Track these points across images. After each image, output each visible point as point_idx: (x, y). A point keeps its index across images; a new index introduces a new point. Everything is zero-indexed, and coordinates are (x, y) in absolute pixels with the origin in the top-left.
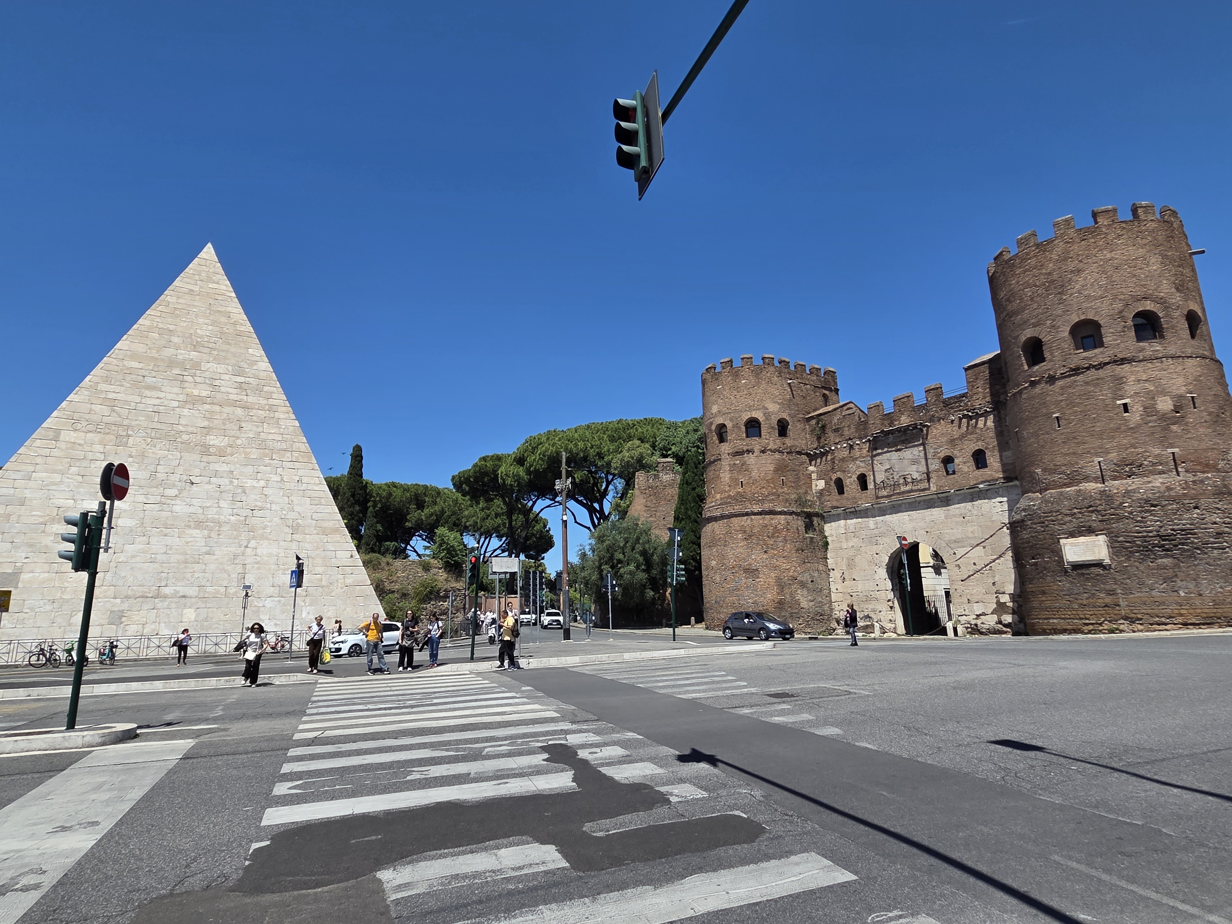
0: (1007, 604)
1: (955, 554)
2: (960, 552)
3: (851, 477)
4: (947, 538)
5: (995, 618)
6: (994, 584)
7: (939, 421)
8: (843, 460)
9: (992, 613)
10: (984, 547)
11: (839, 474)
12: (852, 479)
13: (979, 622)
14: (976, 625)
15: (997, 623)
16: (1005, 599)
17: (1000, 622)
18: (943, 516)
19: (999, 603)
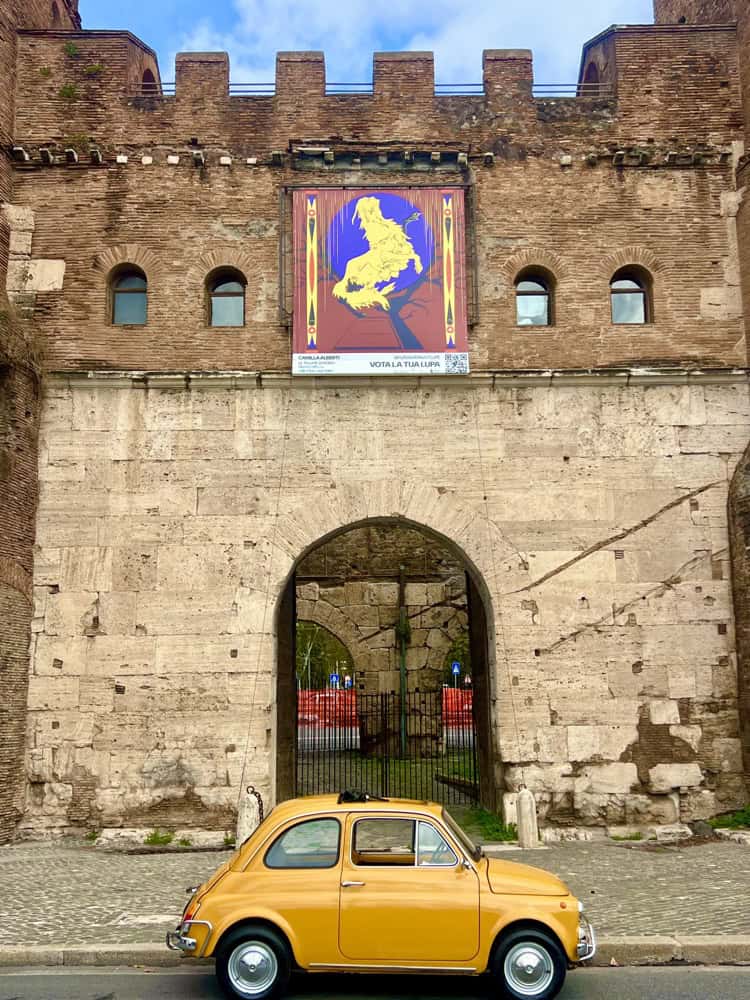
0: (673, 731)
1: (525, 565)
2: (545, 561)
3: (180, 271)
4: (508, 515)
5: (630, 773)
6: (637, 667)
7: (522, 157)
8: (156, 207)
9: (624, 758)
10: (619, 554)
11: (132, 254)
12: (186, 280)
13: (580, 785)
14: (570, 795)
15: (634, 790)
16: (665, 714)
17: (643, 786)
18: (500, 446)
19: (645, 725)
